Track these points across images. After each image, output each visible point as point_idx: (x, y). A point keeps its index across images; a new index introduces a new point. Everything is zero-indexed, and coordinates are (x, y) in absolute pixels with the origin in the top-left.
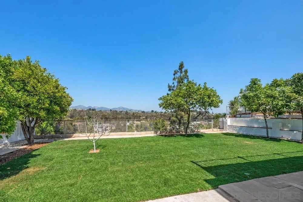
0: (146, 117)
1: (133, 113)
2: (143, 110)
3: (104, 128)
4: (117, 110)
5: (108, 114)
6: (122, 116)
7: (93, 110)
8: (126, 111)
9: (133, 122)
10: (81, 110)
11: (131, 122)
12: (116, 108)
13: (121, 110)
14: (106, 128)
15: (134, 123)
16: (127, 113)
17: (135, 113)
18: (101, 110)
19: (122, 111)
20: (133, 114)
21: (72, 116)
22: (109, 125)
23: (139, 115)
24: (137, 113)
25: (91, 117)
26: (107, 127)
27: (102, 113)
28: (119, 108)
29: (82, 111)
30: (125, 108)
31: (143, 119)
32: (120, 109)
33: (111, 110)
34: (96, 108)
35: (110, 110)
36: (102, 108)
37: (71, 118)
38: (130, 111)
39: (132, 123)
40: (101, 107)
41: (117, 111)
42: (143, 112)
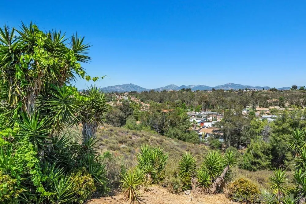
0: (281, 99)
1: (253, 92)
2: (271, 87)
3: (204, 117)
4: (223, 89)
5: (209, 95)
6: (233, 98)
7: (189, 90)
8: (240, 90)
9: (254, 108)
10: (173, 90)
11: (249, 107)
12: (223, 86)
13: (230, 89)
14: (206, 118)
15: (256, 111)
16: (240, 93)
17: (257, 92)
18: (199, 91)
19: (231, 91)
20: (253, 95)
21: (162, 100)
22: (210, 113)
23: (264, 95)
24: (260, 93)
25: (184, 101)
26: (208, 116)
27: (200, 94)
28: (227, 85)
29: (174, 92)
30: (237, 85)
31: (274, 102)
32: (227, 87)
33: (213, 89)
34: (191, 87)
35: (211, 89)
36: (200, 86)
37: (160, 102)
38: (246, 89)
39: (251, 110)
40: (198, 86)
41: (223, 91)
42: (274, 89)
